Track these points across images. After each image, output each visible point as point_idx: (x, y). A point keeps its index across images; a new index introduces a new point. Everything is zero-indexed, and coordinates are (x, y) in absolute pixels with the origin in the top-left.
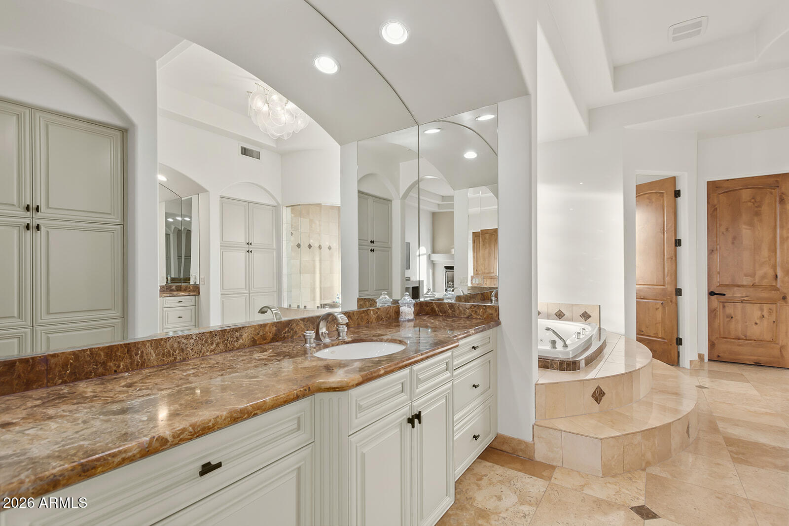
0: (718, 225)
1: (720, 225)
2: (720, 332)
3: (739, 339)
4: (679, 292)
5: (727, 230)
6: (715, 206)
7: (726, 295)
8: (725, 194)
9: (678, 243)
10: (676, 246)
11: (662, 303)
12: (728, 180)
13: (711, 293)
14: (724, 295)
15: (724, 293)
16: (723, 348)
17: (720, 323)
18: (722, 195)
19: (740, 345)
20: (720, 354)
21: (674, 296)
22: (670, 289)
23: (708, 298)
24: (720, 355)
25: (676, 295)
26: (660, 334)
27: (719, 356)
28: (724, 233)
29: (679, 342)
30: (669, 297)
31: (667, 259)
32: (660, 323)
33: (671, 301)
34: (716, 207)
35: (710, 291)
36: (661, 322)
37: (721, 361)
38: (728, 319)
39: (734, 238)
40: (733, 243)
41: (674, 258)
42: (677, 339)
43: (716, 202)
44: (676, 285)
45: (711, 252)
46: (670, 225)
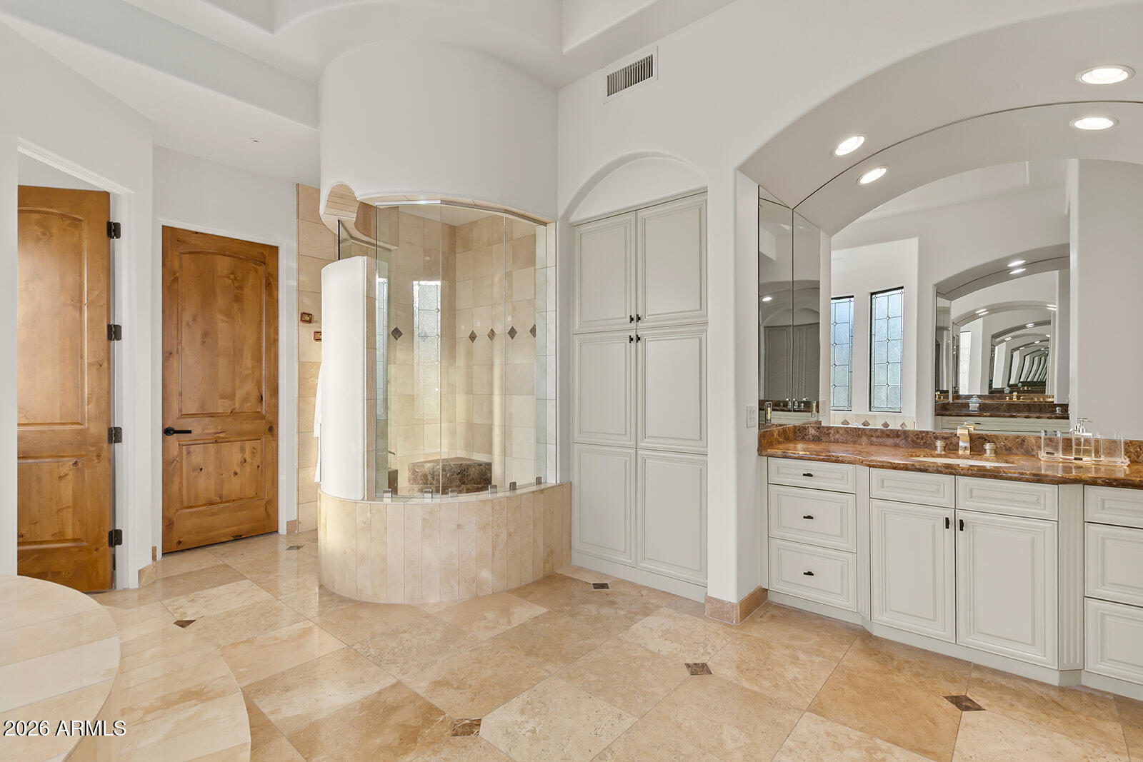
0: (180, 308)
1: (183, 309)
2: (182, 499)
3: (211, 504)
4: (115, 435)
5: (194, 319)
6: (175, 273)
7: (194, 433)
8: (193, 256)
9: (114, 332)
10: (110, 338)
11: (75, 463)
12: (197, 233)
13: (168, 432)
14: (189, 432)
15: (189, 429)
16: (188, 524)
17: (181, 483)
18: (187, 255)
19: (213, 514)
20: (181, 537)
21: (105, 445)
22: (97, 430)
23: (164, 441)
24: (181, 540)
25: (110, 441)
26: (71, 531)
27: (180, 542)
28: (190, 323)
29: (116, 538)
30: (91, 449)
31: (89, 364)
32: (69, 507)
33: (99, 456)
34: (177, 275)
35: (166, 427)
36: (71, 504)
37: (182, 551)
38: (196, 474)
39: (205, 335)
40: (203, 343)
41: (105, 365)
42: (110, 533)
43: (177, 265)
44: (109, 422)
45: (167, 355)
46: (96, 293)
